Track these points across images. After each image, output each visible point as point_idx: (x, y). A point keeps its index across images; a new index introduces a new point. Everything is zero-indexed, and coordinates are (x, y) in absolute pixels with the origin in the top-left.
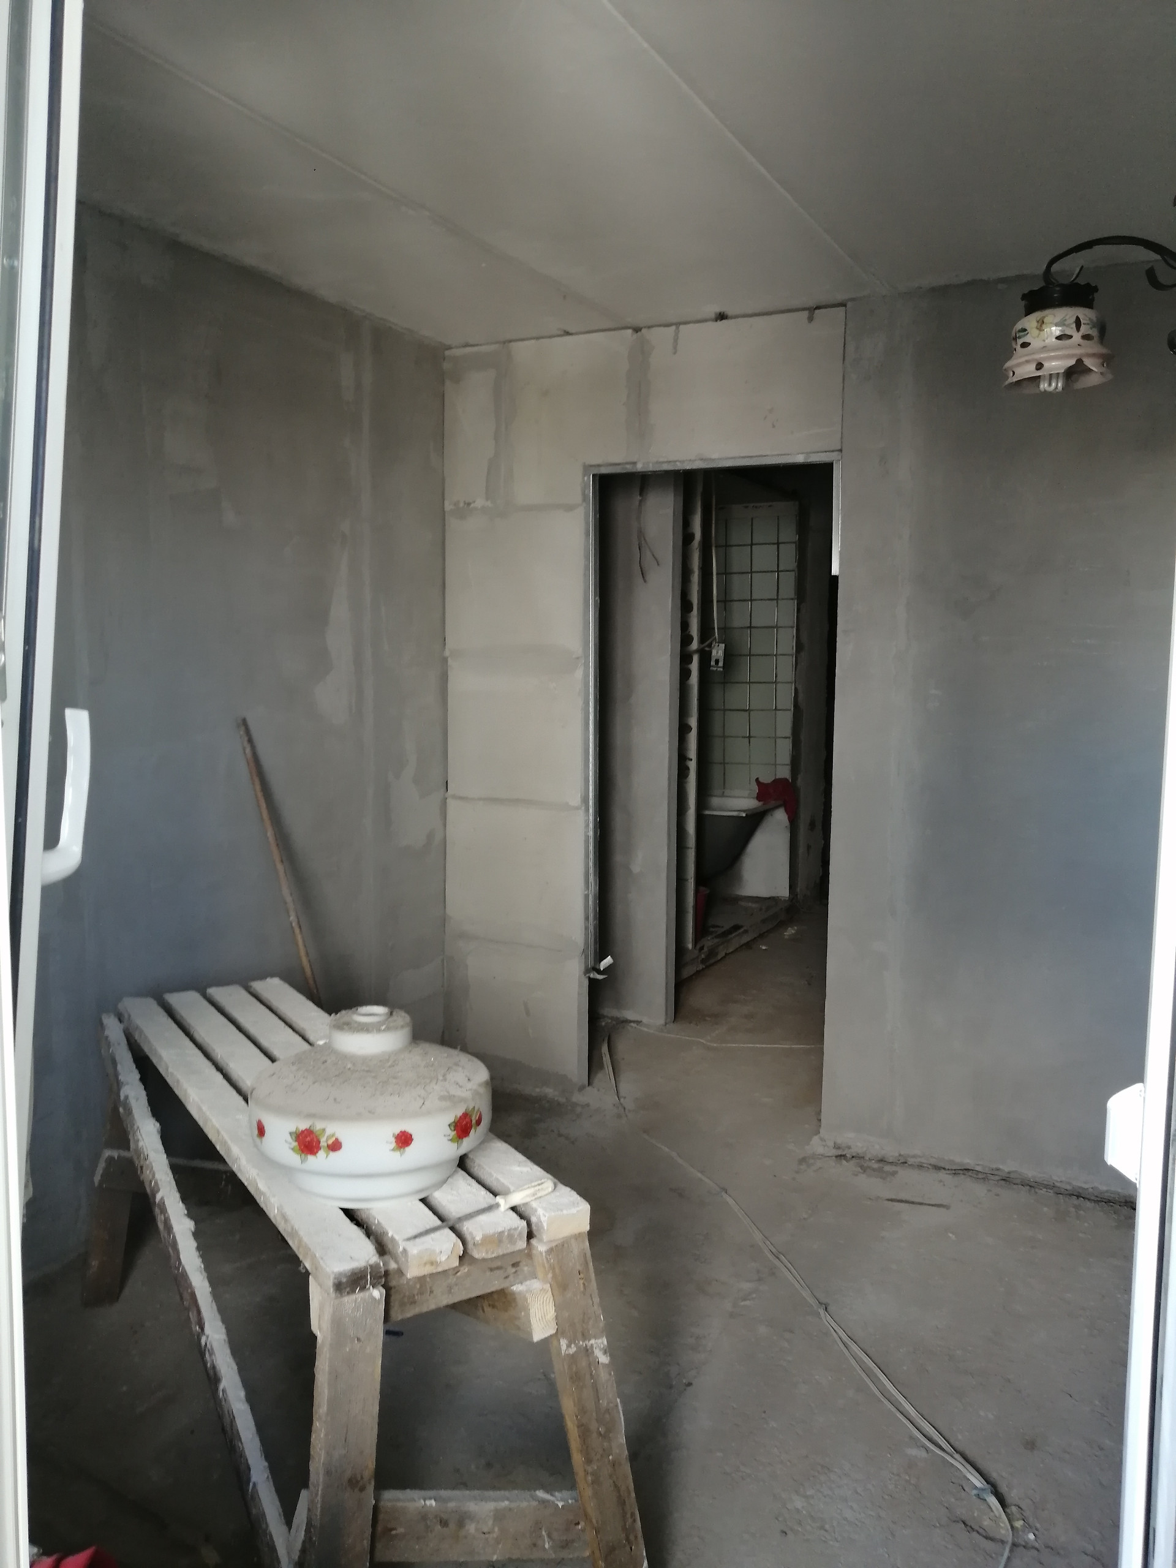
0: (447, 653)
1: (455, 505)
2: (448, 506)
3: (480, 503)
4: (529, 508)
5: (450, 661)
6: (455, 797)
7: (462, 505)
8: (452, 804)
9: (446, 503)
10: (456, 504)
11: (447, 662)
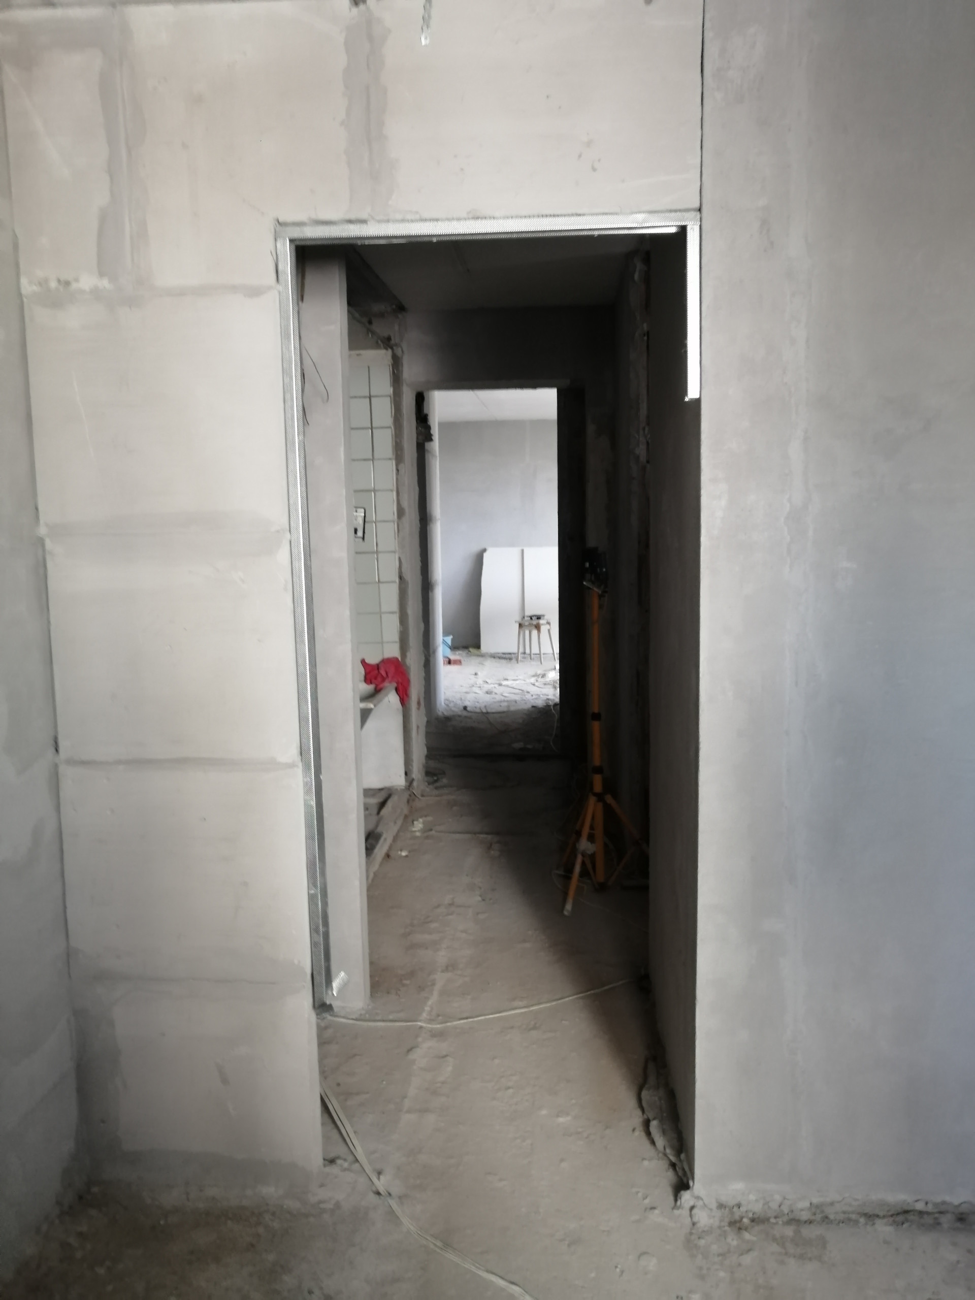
0: (42, 531)
1: (40, 284)
2: (27, 287)
3: (87, 281)
4: (181, 293)
5: (48, 544)
6: (71, 762)
7: (53, 284)
8: (68, 774)
9: (24, 281)
10: (44, 283)
11: (43, 545)
